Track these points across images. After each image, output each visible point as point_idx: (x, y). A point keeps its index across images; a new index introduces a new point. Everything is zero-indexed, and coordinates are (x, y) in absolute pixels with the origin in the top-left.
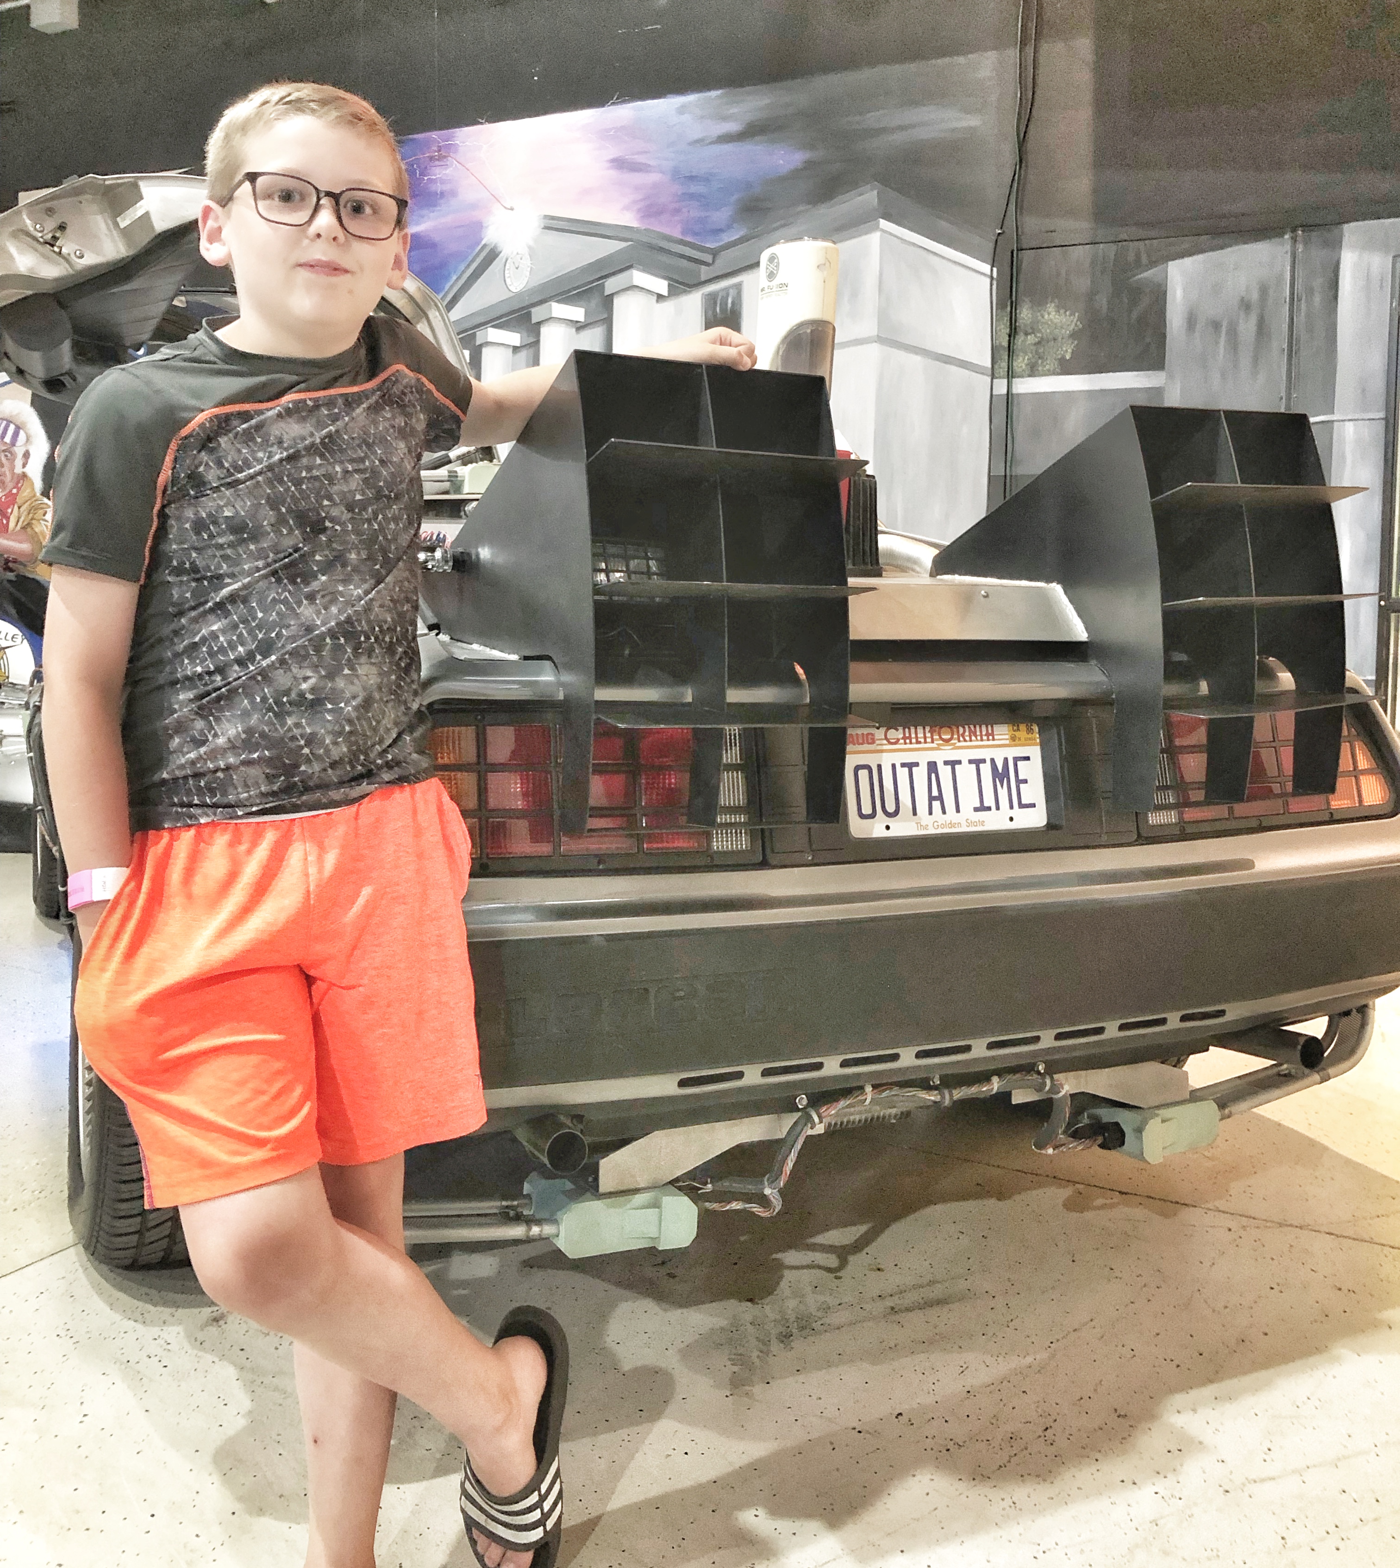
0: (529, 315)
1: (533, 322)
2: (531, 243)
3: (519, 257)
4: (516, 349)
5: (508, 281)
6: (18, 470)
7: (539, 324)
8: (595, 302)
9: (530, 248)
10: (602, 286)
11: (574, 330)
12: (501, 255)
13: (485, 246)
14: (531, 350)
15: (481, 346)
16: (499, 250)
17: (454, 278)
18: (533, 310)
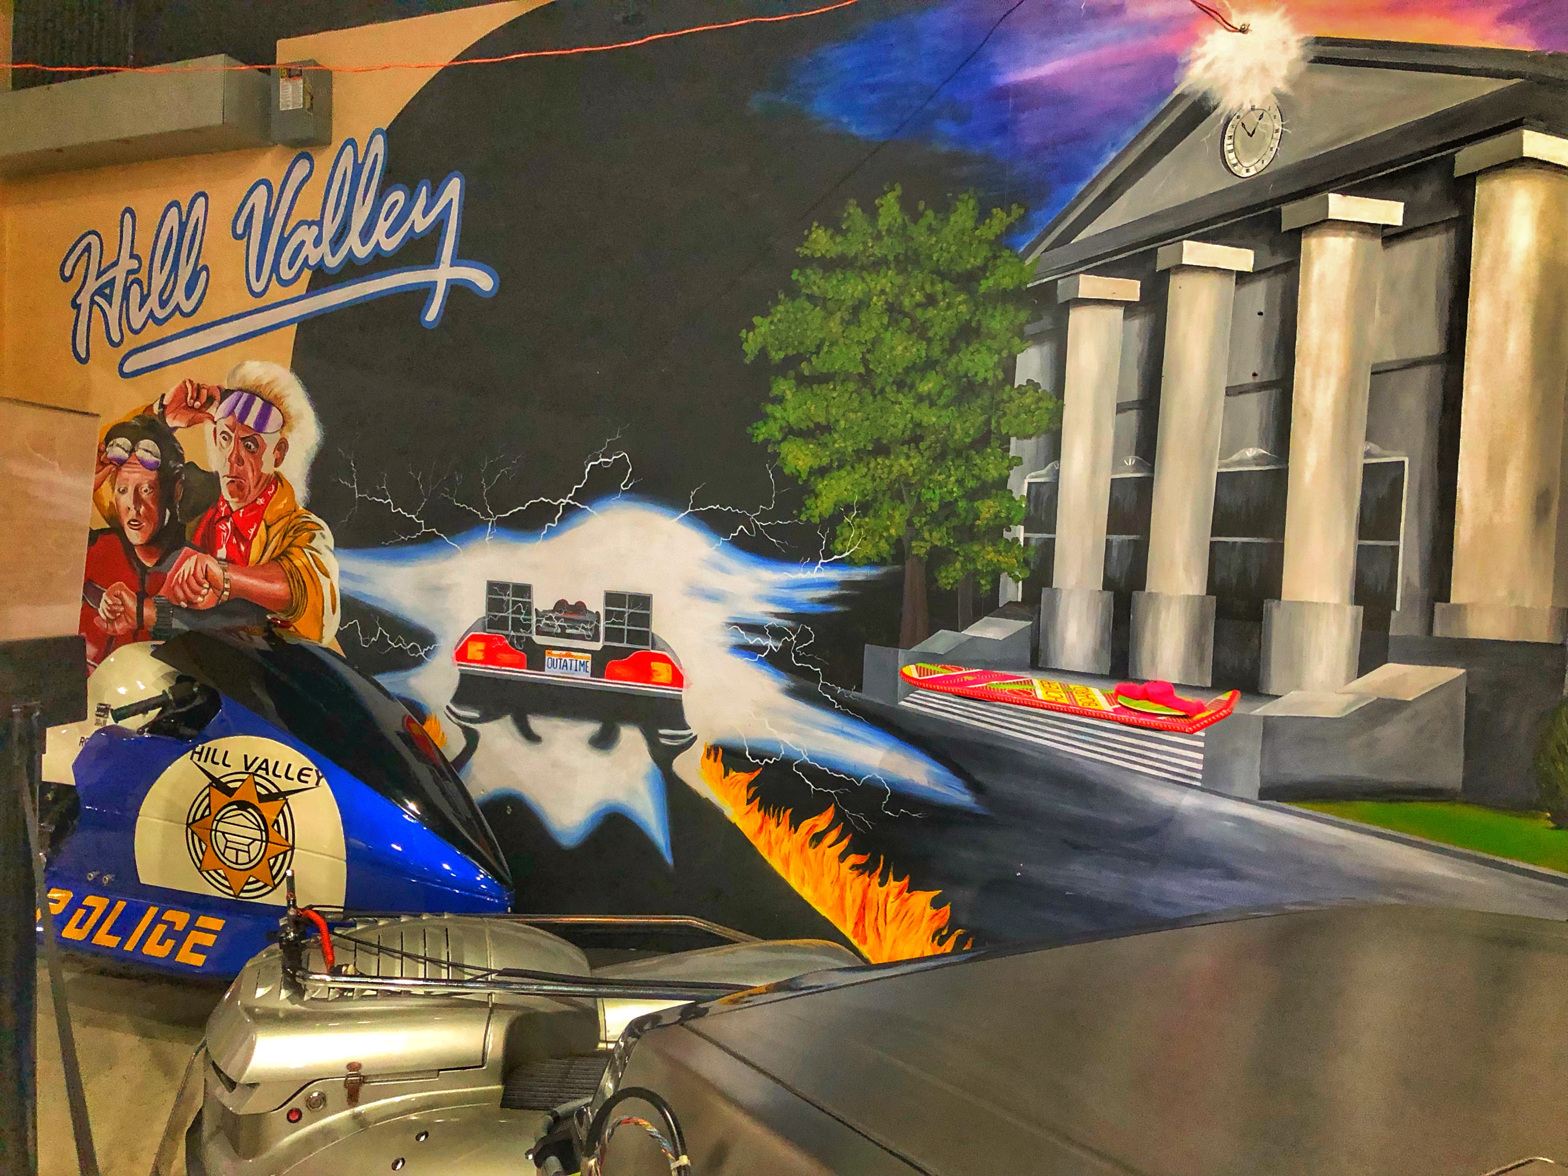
0: (1276, 217)
1: (1284, 228)
2: (1282, 87)
3: (1255, 116)
4: (1241, 277)
5: (1231, 158)
6: (268, 468)
7: (1297, 234)
8: (1429, 190)
9: (1280, 97)
10: (1450, 162)
11: (1379, 241)
12: (1218, 111)
13: (1181, 97)
14: (1279, 281)
15: (1167, 272)
16: (1212, 103)
17: (1113, 155)
18: (1285, 208)
